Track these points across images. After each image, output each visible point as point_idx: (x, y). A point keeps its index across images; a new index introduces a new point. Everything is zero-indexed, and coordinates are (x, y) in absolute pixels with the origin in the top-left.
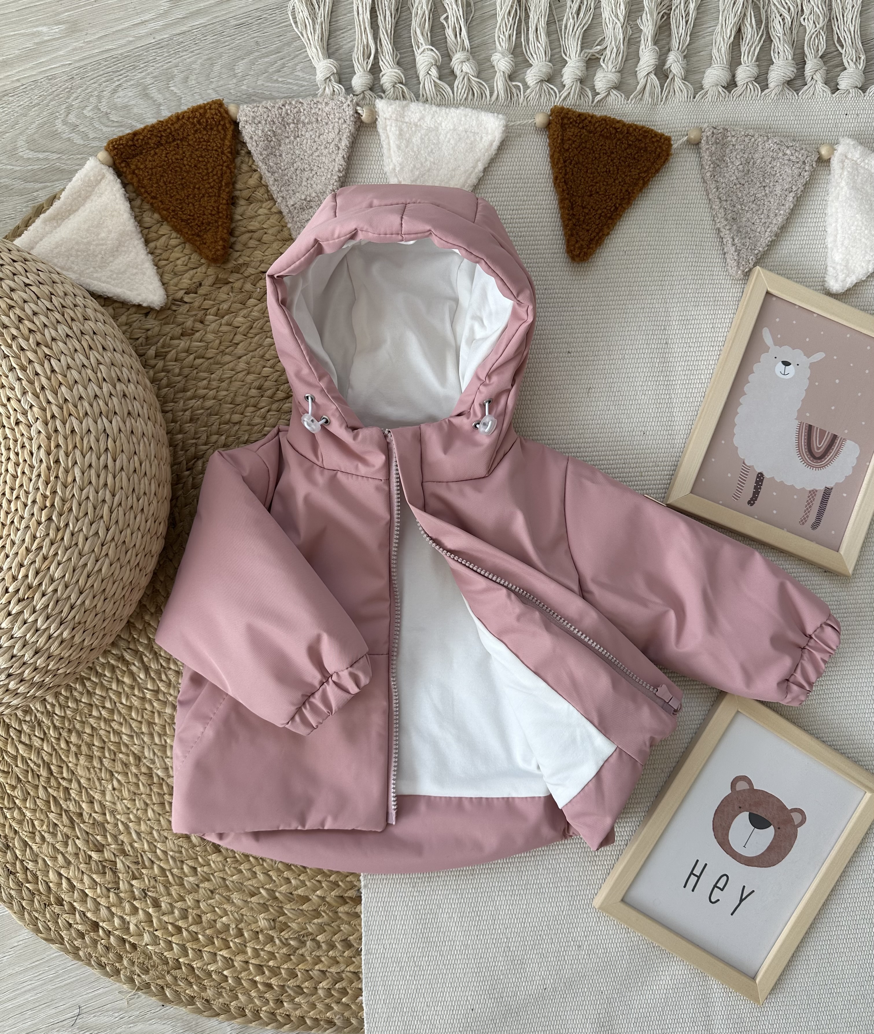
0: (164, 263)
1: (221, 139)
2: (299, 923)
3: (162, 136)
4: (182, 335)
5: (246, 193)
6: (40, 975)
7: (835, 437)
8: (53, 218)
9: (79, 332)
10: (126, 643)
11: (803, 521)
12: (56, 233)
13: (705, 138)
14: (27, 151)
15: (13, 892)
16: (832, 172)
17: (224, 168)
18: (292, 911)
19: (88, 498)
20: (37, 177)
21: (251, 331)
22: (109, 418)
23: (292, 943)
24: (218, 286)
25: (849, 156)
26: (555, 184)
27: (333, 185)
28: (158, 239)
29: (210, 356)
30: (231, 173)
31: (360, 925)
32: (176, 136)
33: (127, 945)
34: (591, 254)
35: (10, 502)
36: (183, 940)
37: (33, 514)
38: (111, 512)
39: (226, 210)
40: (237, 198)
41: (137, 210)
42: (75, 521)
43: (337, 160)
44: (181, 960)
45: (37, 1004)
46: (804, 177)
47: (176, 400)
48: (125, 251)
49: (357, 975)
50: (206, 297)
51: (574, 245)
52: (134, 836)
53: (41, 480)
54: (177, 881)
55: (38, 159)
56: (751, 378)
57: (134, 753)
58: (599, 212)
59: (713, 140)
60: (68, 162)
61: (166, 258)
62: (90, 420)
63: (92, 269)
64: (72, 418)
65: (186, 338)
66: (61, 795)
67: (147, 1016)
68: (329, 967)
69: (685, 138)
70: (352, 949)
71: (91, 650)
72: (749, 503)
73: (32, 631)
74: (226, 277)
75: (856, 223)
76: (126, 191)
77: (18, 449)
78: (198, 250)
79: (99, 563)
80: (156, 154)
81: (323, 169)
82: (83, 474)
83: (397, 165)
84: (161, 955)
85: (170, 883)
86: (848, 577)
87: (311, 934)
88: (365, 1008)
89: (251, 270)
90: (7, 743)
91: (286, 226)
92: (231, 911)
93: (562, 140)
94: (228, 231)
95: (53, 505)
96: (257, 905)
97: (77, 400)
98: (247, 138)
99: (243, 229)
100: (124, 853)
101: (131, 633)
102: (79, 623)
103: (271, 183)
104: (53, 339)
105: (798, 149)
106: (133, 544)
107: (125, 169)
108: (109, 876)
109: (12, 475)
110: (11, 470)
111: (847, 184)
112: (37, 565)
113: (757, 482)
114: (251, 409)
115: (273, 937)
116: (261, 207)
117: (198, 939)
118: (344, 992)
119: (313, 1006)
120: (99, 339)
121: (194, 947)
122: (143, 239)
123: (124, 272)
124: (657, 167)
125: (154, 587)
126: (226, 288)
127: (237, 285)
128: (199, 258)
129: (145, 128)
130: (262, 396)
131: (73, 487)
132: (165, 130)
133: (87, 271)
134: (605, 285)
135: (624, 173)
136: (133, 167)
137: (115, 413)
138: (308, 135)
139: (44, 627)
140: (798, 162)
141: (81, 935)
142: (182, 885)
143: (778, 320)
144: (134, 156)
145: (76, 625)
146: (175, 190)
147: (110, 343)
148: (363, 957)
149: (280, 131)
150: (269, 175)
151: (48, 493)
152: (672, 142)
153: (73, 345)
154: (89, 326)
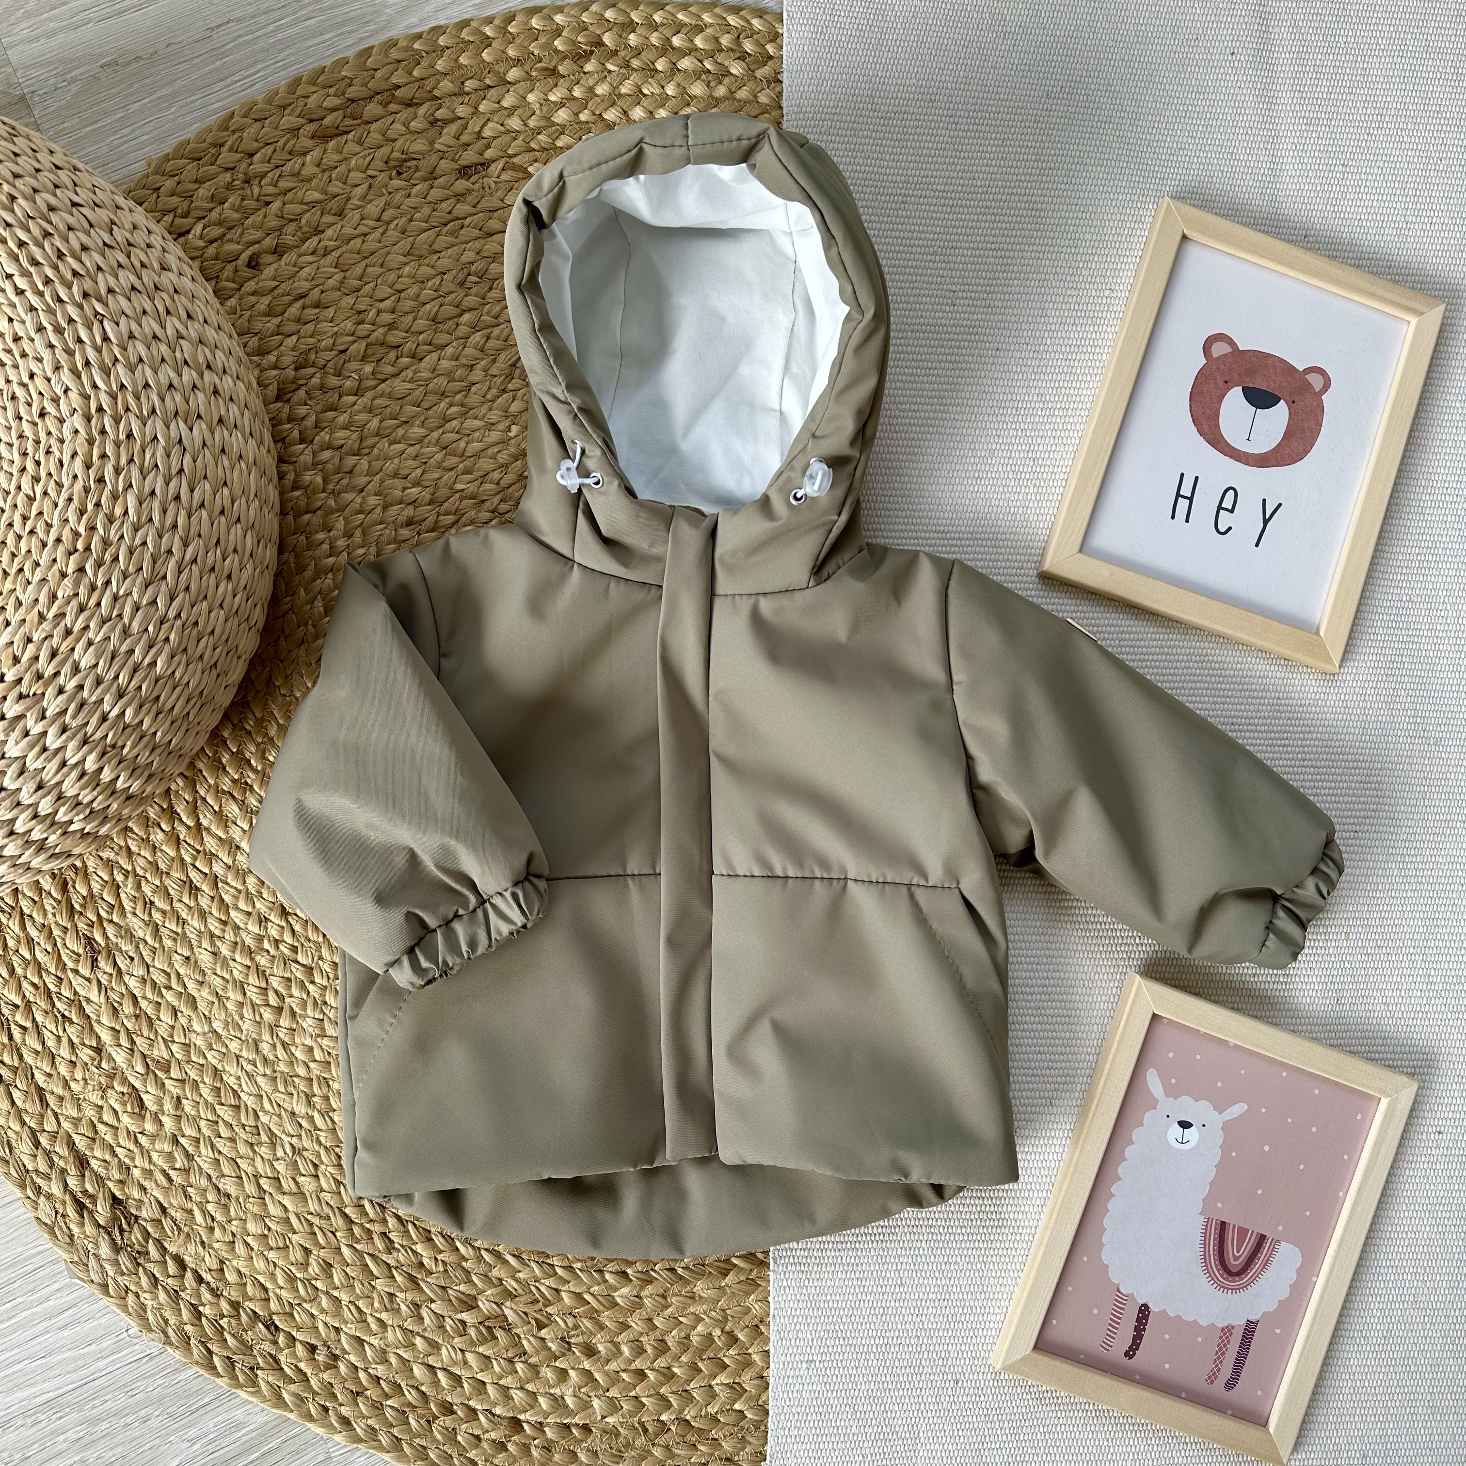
9: (152, 285)
19: (145, 543)
22: (189, 421)
35: (20, 537)
37: (55, 560)
38: (180, 572)
42: (121, 577)
53: (72, 507)
62: (159, 425)
64: (131, 415)
73: (37, 749)
77: (41, 456)
79: (153, 651)
82: (141, 505)
95: (88, 549)
97: (140, 388)
102: (113, 746)
104: (110, 291)
106: (209, 630)
109: (27, 496)
110: (26, 487)
112: (55, 641)
120: (182, 301)
131: (123, 522)
137: (199, 416)
139: (56, 746)
145: (108, 749)
147: (199, 309)
151: (82, 530)
153: (141, 303)
154: (167, 279)
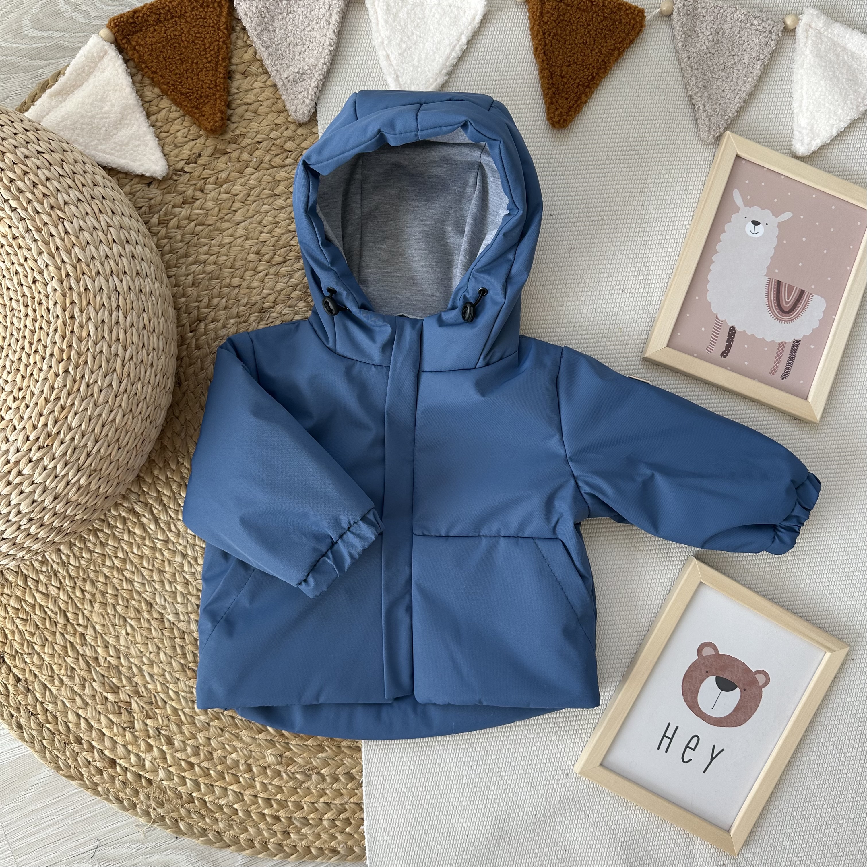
0: (164, 135)
1: (217, 16)
2: (304, 758)
3: (161, 13)
4: (183, 203)
5: (241, 68)
6: (60, 810)
7: (802, 292)
8: (58, 93)
9: (90, 196)
10: (136, 496)
11: (773, 372)
12: (62, 107)
13: (676, 10)
14: (32, 30)
15: (34, 733)
16: (797, 40)
17: (221, 43)
18: (298, 747)
19: (101, 351)
20: (41, 55)
21: (249, 199)
22: (120, 276)
23: (298, 776)
24: (217, 156)
25: (813, 25)
26: (535, 55)
27: (325, 58)
28: (159, 112)
29: (210, 223)
30: (227, 48)
31: (361, 758)
32: (174, 14)
33: (143, 781)
34: (570, 122)
35: (29, 355)
36: (195, 775)
37: (51, 367)
38: (124, 366)
39: (223, 83)
40: (234, 72)
41: (138, 85)
42: (90, 373)
43: (328, 34)
44: (194, 794)
45: (58, 838)
46: (770, 46)
47: (179, 265)
48: (128, 124)
49: (359, 806)
50: (205, 167)
51: (554, 113)
52: (148, 678)
53: (58, 334)
54: (189, 720)
55: (43, 37)
56: (723, 237)
57: (145, 599)
58: (578, 81)
59: (684, 11)
60: (70, 40)
61: (166, 130)
62: (102, 279)
63: (96, 141)
64: (86, 277)
65: (187, 206)
66: (77, 641)
67: (162, 847)
68: (334, 800)
69: (658, 10)
70: (355, 781)
71: (106, 498)
72: (722, 355)
73: (52, 477)
74: (223, 147)
75: (820, 89)
76: (127, 66)
77: (36, 306)
78: (197, 122)
79: (113, 414)
80: (155, 30)
81: (315, 44)
82: (97, 329)
83: (386, 39)
84: (175, 790)
85: (182, 722)
86: (816, 423)
87: (317, 768)
88: (366, 837)
89: (247, 141)
90: (25, 592)
91: (280, 99)
92: (240, 748)
93: (542, 13)
94: (225, 103)
95: (69, 358)
96: (264, 742)
97: (89, 260)
98: (241, 15)
99: (240, 102)
100: (138, 693)
101: (140, 487)
102: (95, 471)
103: (266, 57)
104: (66, 203)
105: (764, 19)
106: (143, 397)
107: (126, 46)
108: (125, 716)
109: (30, 330)
110: (30, 325)
111: (811, 52)
112: (56, 414)
113: (729, 335)
114: (249, 273)
115: (280, 771)
116: (256, 81)
117: (209, 775)
118: (347, 821)
119: (318, 836)
120: (108, 203)
121: (206, 782)
122: (144, 113)
123: (127, 144)
124: (631, 38)
125: (162, 443)
126: (224, 158)
127: (235, 155)
128: (198, 130)
129: (144, 6)
130: (260, 261)
131: (88, 341)
132: (164, 8)
133: (92, 143)
134: (584, 150)
135: (601, 44)
136: (134, 43)
137: (125, 272)
138: (299, 11)
139: (63, 473)
140: (765, 32)
141: (100, 772)
142: (193, 723)
143: (747, 182)
144: (135, 33)
145: (92, 472)
146: (175, 65)
147: (118, 207)
148: (364, 788)
149: (273, 8)
150: (264, 49)
151: (64, 347)
152: (646, 15)
153: (84, 209)
154: (98, 191)
